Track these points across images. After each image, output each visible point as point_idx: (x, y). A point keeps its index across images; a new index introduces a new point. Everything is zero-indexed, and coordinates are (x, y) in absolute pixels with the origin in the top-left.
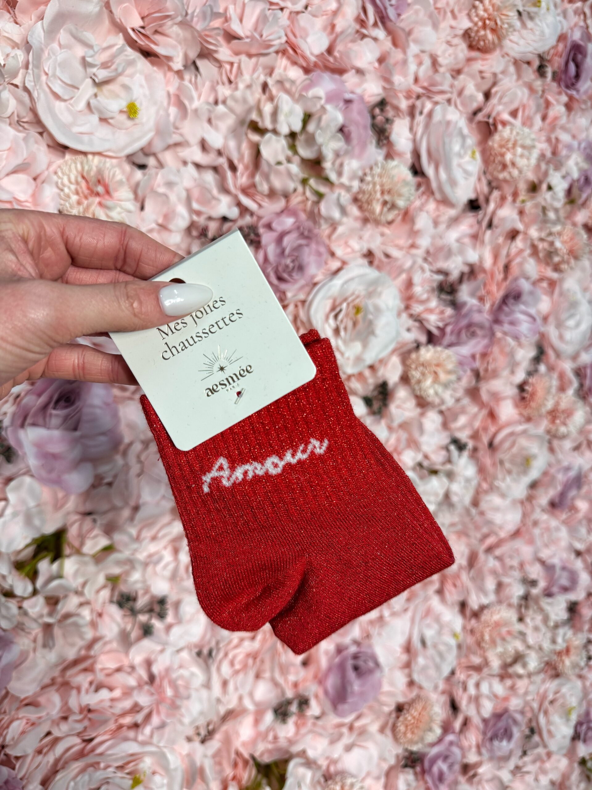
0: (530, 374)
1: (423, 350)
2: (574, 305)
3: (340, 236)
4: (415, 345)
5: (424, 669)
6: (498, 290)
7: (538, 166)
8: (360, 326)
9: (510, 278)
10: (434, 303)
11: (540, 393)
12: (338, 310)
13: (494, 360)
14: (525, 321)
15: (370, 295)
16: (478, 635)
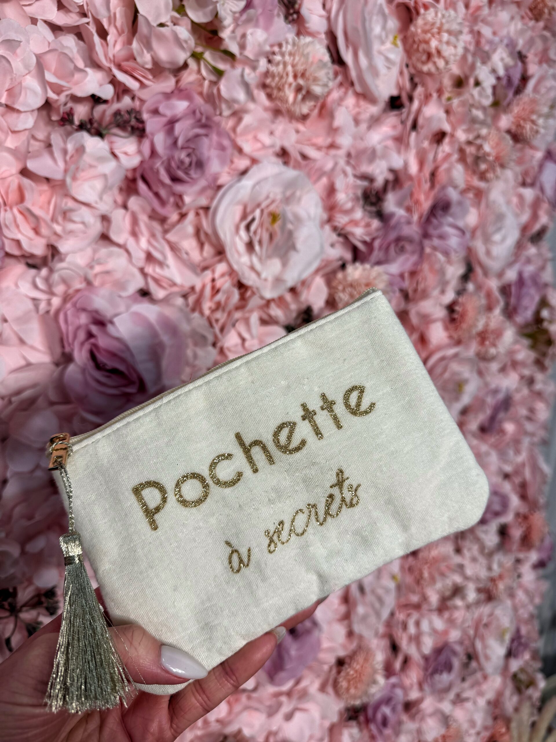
0: (460, 292)
1: (350, 269)
2: (500, 217)
3: (247, 130)
4: (340, 263)
5: (364, 618)
6: (427, 198)
7: (464, 58)
8: (279, 238)
9: (437, 187)
10: (359, 214)
11: (471, 314)
12: (250, 218)
13: (425, 279)
14: (455, 235)
15: (287, 200)
16: (416, 573)
